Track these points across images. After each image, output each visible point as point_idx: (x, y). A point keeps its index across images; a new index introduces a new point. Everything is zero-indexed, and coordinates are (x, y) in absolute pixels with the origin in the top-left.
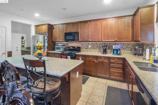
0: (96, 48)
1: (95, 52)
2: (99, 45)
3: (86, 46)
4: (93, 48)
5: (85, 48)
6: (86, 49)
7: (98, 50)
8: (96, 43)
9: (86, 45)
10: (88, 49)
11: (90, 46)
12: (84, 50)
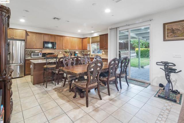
9: (58, 51)
11: (60, 52)
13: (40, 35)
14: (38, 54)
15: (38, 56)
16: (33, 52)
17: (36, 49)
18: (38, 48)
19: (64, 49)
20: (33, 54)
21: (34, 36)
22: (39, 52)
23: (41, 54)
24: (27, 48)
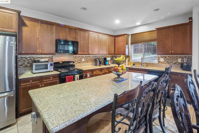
0: (89, 61)
1: (89, 65)
2: (92, 58)
3: (80, 60)
4: (87, 61)
5: (78, 62)
6: (80, 63)
7: (91, 63)
8: (89, 56)
9: (79, 58)
10: (82, 63)
11: (83, 60)
12: (78, 64)
13: (49, 26)
14: (47, 65)
15: (47, 68)
16: (35, 62)
17: (42, 54)
18: (46, 52)
19: (91, 53)
20: (36, 65)
21: (38, 27)
22: (47, 60)
23: (51, 65)
24: (23, 52)
